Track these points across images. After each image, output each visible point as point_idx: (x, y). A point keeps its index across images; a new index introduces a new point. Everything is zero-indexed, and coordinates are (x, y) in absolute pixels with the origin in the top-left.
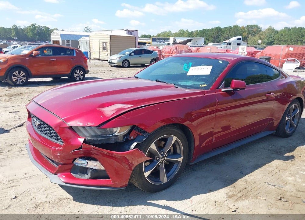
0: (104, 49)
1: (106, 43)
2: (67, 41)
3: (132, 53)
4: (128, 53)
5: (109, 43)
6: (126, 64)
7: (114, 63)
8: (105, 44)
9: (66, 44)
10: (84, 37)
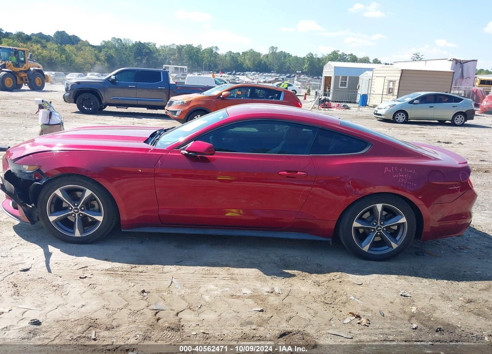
0: (390, 91)
1: (394, 82)
2: (343, 77)
3: (416, 99)
4: (408, 99)
5: (398, 82)
6: (401, 118)
7: (380, 115)
8: (392, 83)
9: (340, 81)
10: (367, 72)
